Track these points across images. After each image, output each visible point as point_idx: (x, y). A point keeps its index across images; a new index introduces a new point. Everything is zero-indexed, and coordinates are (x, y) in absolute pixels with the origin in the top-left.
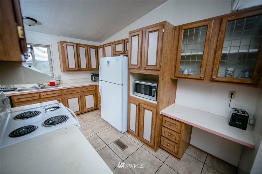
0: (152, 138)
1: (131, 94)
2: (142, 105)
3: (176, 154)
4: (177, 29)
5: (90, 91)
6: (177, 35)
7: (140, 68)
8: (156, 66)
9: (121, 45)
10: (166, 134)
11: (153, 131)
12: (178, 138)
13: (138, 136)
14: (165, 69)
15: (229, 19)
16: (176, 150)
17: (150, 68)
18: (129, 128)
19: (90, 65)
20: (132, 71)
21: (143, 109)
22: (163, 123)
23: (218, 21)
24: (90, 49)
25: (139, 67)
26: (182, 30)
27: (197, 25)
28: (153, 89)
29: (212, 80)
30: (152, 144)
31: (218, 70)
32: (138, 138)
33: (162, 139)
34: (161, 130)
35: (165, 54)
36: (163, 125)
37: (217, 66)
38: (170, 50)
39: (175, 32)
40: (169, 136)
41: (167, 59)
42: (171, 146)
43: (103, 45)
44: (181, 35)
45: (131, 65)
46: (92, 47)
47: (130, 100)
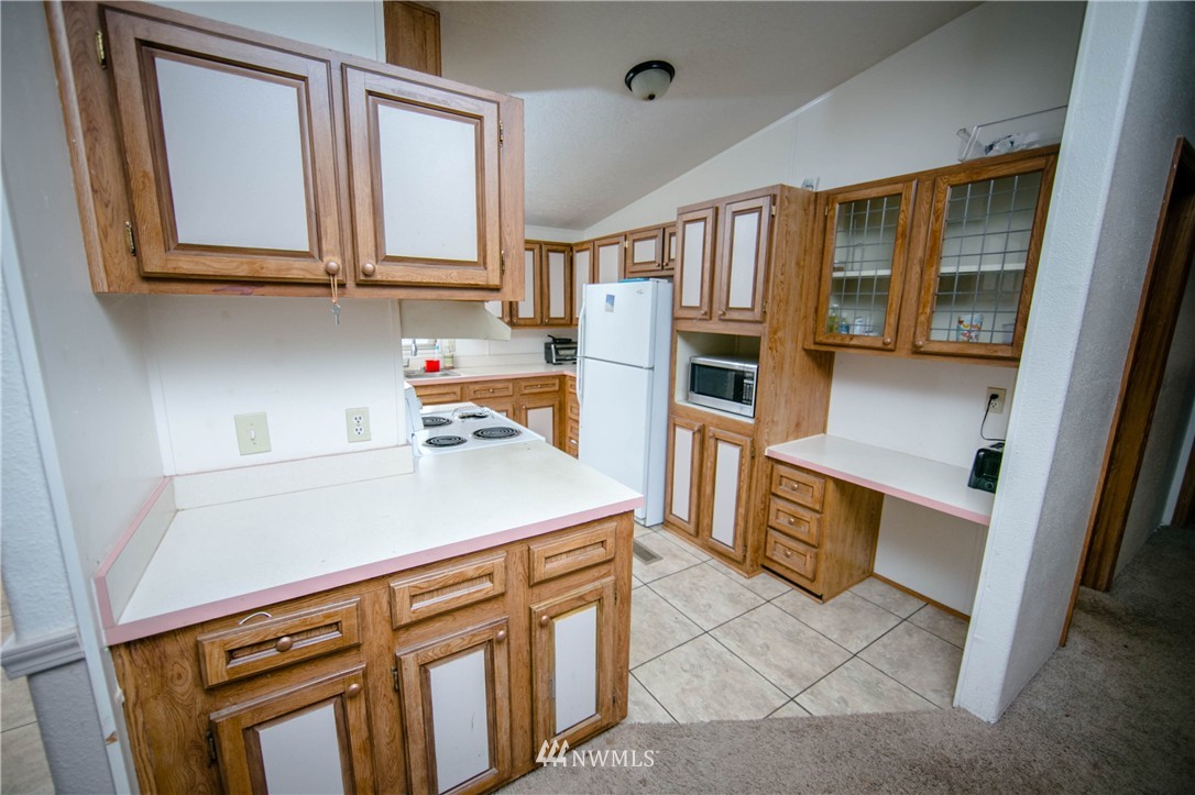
0: (738, 533)
1: (679, 398)
2: (712, 430)
3: (807, 578)
4: (822, 201)
5: (542, 393)
6: (820, 218)
7: (709, 316)
8: (752, 309)
9: (653, 242)
10: (782, 521)
11: (742, 511)
12: (814, 530)
13: (697, 534)
14: (781, 320)
15: (955, 180)
16: (809, 567)
17: (736, 316)
18: (668, 511)
19: (545, 309)
20: (684, 326)
21: (712, 441)
22: (773, 485)
23: (927, 183)
24: (548, 257)
25: (706, 314)
26: (833, 203)
27: (873, 192)
28: (745, 381)
29: (917, 351)
30: (738, 554)
31: (929, 321)
32: (695, 540)
33: (769, 537)
34: (766, 509)
35: (779, 275)
36: (773, 490)
37: (928, 310)
38: (798, 264)
39: (815, 209)
40: (790, 523)
41: (789, 289)
42: (795, 557)
43: (593, 241)
44: (833, 218)
45: (682, 307)
46: (555, 247)
47: (674, 418)
